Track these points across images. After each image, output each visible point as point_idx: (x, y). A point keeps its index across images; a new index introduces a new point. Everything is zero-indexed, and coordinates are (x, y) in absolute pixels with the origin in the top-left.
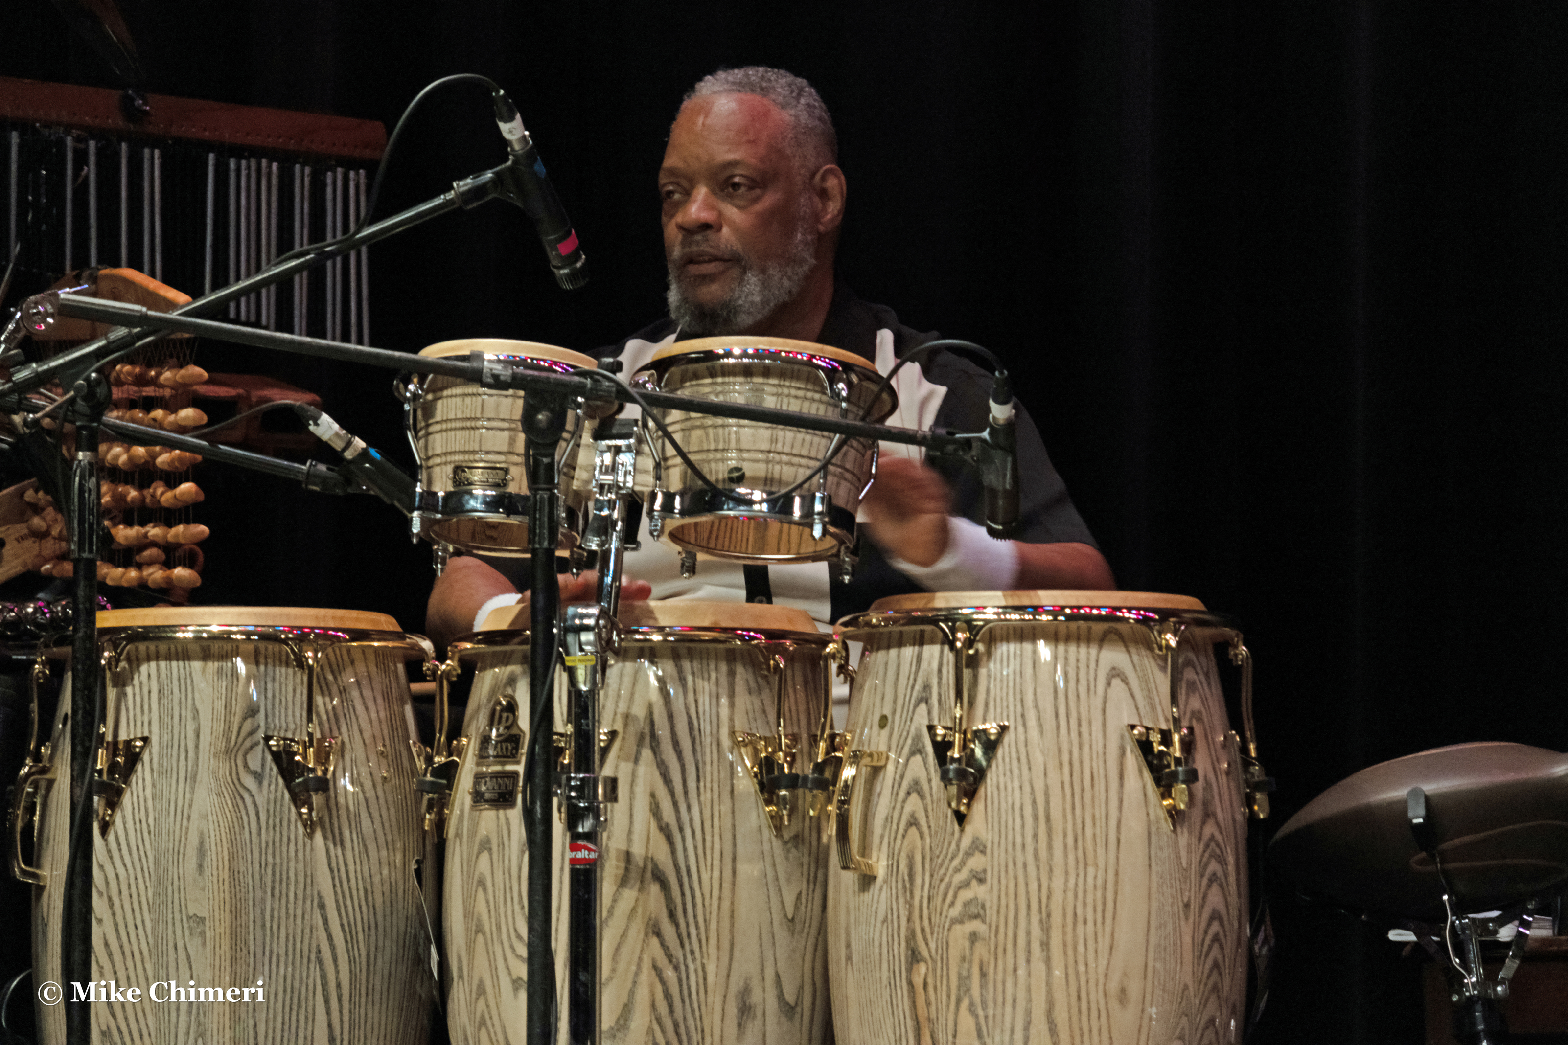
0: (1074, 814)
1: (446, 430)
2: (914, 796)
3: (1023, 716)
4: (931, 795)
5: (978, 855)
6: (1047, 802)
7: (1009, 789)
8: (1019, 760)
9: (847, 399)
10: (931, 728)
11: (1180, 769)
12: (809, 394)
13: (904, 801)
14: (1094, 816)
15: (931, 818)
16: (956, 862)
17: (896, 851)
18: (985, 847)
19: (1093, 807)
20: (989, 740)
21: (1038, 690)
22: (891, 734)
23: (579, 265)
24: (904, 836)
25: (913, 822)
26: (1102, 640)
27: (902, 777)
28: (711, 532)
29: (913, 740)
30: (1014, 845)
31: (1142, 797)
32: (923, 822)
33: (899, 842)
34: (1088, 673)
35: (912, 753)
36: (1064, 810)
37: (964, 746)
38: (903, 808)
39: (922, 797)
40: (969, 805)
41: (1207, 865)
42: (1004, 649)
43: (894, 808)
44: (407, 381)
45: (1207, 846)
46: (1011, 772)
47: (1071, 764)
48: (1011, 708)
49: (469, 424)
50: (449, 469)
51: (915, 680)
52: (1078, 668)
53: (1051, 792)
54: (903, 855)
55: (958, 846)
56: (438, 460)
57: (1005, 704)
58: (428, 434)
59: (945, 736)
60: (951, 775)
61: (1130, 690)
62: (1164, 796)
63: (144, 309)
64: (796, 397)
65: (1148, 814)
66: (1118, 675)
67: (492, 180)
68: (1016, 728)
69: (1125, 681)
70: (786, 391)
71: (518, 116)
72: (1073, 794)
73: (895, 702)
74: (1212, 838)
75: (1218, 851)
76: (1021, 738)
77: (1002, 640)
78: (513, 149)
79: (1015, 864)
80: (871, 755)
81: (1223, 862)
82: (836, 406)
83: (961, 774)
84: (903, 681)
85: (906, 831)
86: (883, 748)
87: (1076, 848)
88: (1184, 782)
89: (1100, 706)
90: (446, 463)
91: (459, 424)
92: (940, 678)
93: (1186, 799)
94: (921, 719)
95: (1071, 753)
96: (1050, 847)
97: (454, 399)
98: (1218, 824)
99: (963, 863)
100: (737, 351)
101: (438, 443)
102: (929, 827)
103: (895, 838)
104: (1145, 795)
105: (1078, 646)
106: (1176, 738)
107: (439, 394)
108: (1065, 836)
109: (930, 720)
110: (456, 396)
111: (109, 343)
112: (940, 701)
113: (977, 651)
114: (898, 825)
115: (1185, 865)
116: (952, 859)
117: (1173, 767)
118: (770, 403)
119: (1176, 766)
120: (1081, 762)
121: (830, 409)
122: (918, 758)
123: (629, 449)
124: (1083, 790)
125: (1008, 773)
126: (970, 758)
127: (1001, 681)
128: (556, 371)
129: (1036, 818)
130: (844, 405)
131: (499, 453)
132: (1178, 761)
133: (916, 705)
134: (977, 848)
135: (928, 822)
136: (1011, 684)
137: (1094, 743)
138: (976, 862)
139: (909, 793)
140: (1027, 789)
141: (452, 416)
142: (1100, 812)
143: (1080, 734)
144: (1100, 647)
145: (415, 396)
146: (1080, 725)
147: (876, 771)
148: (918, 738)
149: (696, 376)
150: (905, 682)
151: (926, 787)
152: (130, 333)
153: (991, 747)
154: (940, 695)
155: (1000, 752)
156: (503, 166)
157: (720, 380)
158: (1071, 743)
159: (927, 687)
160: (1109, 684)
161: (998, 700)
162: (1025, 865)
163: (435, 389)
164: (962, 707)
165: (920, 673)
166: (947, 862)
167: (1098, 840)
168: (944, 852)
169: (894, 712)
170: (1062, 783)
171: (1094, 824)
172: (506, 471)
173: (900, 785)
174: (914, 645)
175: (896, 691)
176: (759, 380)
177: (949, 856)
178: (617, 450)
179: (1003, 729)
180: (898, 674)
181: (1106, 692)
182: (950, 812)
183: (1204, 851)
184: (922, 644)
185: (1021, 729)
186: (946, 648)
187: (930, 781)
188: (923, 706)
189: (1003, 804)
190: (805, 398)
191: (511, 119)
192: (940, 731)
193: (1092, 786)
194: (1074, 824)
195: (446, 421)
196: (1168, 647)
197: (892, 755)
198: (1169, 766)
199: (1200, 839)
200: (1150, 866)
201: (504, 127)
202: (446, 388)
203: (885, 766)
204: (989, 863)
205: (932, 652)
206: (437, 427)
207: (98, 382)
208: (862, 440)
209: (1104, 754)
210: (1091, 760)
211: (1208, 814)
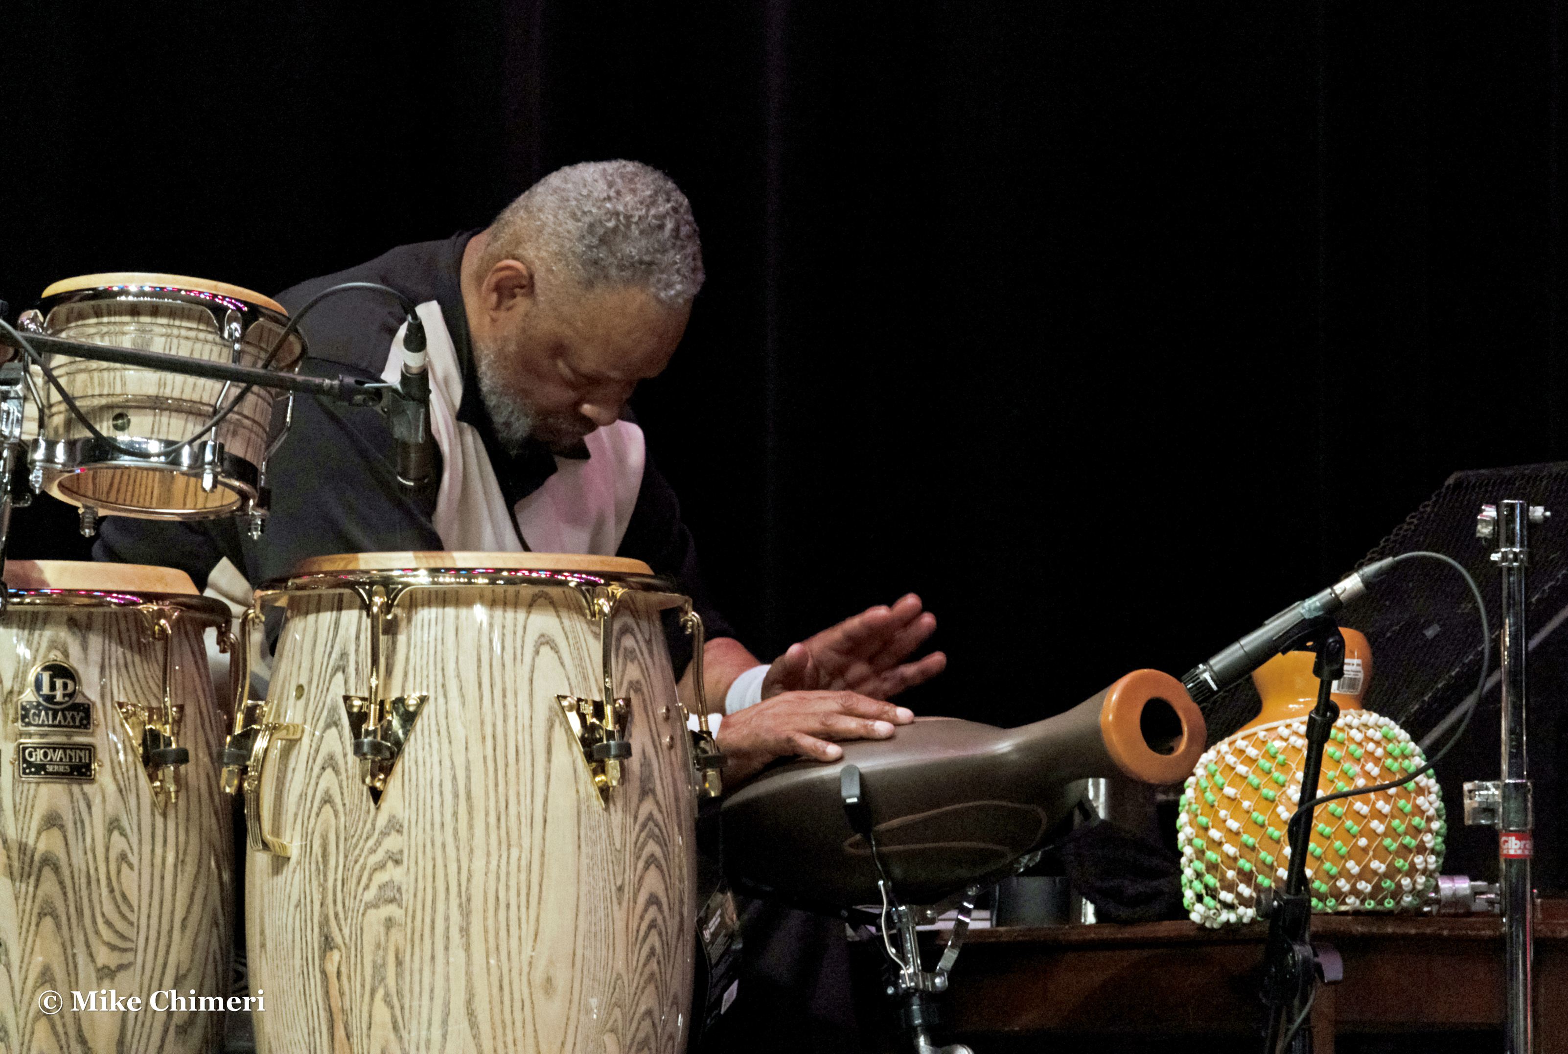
0: (496, 791)
2: (329, 770)
3: (443, 686)
4: (347, 770)
5: (394, 833)
6: (468, 778)
7: (428, 765)
8: (439, 732)
10: (347, 698)
11: (612, 742)
12: (202, 335)
13: (319, 777)
14: (518, 794)
15: (346, 794)
16: (371, 843)
17: (310, 831)
18: (401, 826)
19: (518, 784)
20: (407, 712)
21: (460, 658)
22: (307, 705)
24: (318, 815)
25: (327, 800)
26: (531, 605)
27: (317, 751)
29: (329, 712)
30: (432, 825)
31: (571, 772)
32: (338, 799)
33: (312, 820)
34: (514, 640)
35: (328, 726)
36: (487, 786)
37: (381, 717)
38: (317, 784)
39: (337, 772)
40: (385, 781)
41: (644, 844)
42: (424, 614)
43: (308, 784)
45: (644, 826)
46: (430, 745)
47: (494, 737)
48: (432, 678)
51: (332, 647)
52: (504, 635)
53: (472, 768)
54: (317, 835)
55: (373, 825)
57: (425, 673)
59: (361, 707)
60: (366, 749)
61: (560, 658)
62: (595, 773)
65: (578, 791)
66: (547, 643)
68: (436, 699)
69: (555, 649)
72: (496, 770)
73: (312, 670)
74: (650, 817)
75: (656, 831)
76: (442, 710)
77: (423, 605)
79: (433, 845)
80: (287, 728)
81: (663, 843)
83: (376, 748)
84: (320, 648)
85: (320, 809)
86: (298, 720)
87: (499, 828)
88: (616, 757)
89: (527, 676)
92: (358, 646)
93: (619, 775)
94: (337, 690)
95: (494, 725)
96: (471, 827)
98: (657, 803)
99: (378, 843)
102: (344, 805)
103: (309, 817)
104: (575, 771)
105: (505, 611)
106: (608, 710)
108: (487, 814)
109: (346, 690)
112: (357, 670)
113: (395, 617)
114: (312, 802)
115: (618, 846)
116: (367, 838)
117: (605, 742)
119: (608, 740)
120: (505, 735)
122: (333, 730)
123: (17, 396)
124: (507, 765)
125: (427, 747)
126: (387, 732)
127: (422, 648)
129: (456, 796)
132: (610, 735)
133: (333, 675)
134: (393, 827)
135: (342, 799)
136: (432, 652)
137: (520, 717)
138: (392, 842)
139: (323, 769)
140: (447, 763)
142: (525, 790)
143: (504, 706)
144: (529, 612)
146: (504, 696)
147: (291, 745)
148: (334, 709)
149: (81, 316)
150: (322, 649)
151: (341, 762)
153: (409, 719)
154: (357, 663)
155: (419, 723)
157: (105, 319)
158: (494, 714)
159: (344, 655)
160: (537, 652)
161: (418, 669)
162: (444, 846)
164: (378, 676)
165: (338, 640)
166: (362, 842)
167: (523, 820)
168: (359, 832)
169: (310, 682)
170: (485, 758)
171: (519, 803)
173: (314, 761)
174: (332, 610)
175: (313, 659)
176: (146, 320)
177: (364, 836)
178: (5, 396)
179: (423, 700)
180: (315, 642)
181: (534, 659)
182: (365, 788)
183: (641, 831)
184: (340, 609)
185: (441, 700)
186: (364, 613)
187: (345, 755)
188: (340, 675)
189: (421, 780)
192: (357, 703)
193: (517, 760)
194: (497, 802)
196: (601, 611)
197: (307, 727)
198: (601, 739)
199: (636, 818)
200: (579, 847)
203: (300, 739)
204: (406, 844)
205: (351, 617)
209: (531, 726)
210: (517, 732)
211: (646, 791)
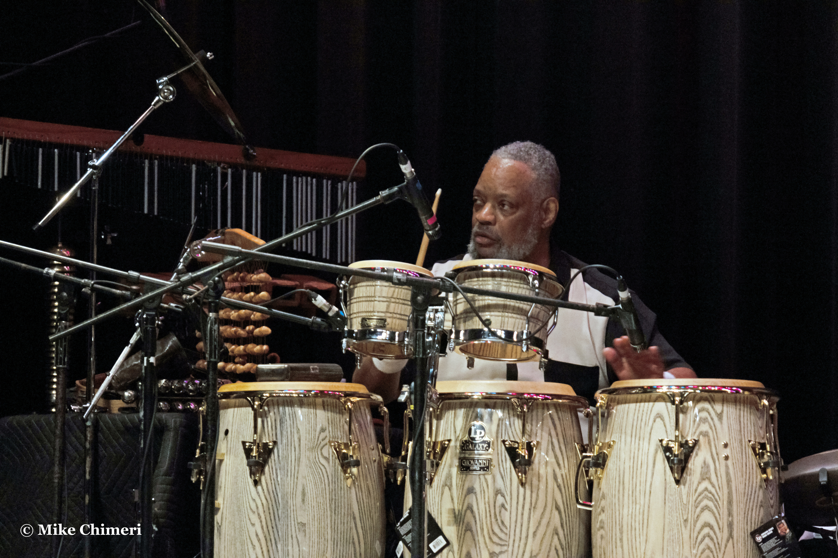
1: (359, 302)
9: (538, 288)
12: (522, 286)
23: (437, 229)
28: (480, 348)
44: (341, 279)
49: (368, 299)
50: (359, 320)
56: (355, 315)
58: (351, 304)
63: (240, 248)
64: (515, 287)
67: (397, 191)
70: (511, 284)
71: (409, 162)
78: (407, 177)
82: (534, 291)
90: (358, 317)
91: (364, 299)
97: (362, 288)
100: (492, 266)
101: (355, 308)
107: (356, 285)
110: (363, 286)
111: (224, 264)
118: (503, 289)
121: (531, 292)
123: (442, 311)
128: (410, 275)
130: (537, 290)
131: (382, 312)
141: (361, 295)
145: (345, 286)
149: (470, 277)
152: (233, 260)
156: (402, 184)
157: (481, 279)
163: (354, 283)
172: (385, 320)
176: (499, 279)
178: (437, 311)
190: (520, 287)
191: (406, 163)
195: (359, 298)
201: (403, 167)
202: (359, 282)
206: (355, 300)
207: (218, 282)
208: (547, 306)
